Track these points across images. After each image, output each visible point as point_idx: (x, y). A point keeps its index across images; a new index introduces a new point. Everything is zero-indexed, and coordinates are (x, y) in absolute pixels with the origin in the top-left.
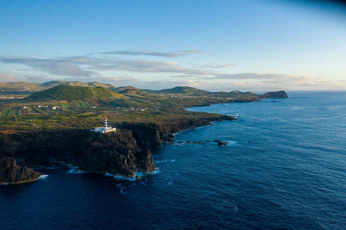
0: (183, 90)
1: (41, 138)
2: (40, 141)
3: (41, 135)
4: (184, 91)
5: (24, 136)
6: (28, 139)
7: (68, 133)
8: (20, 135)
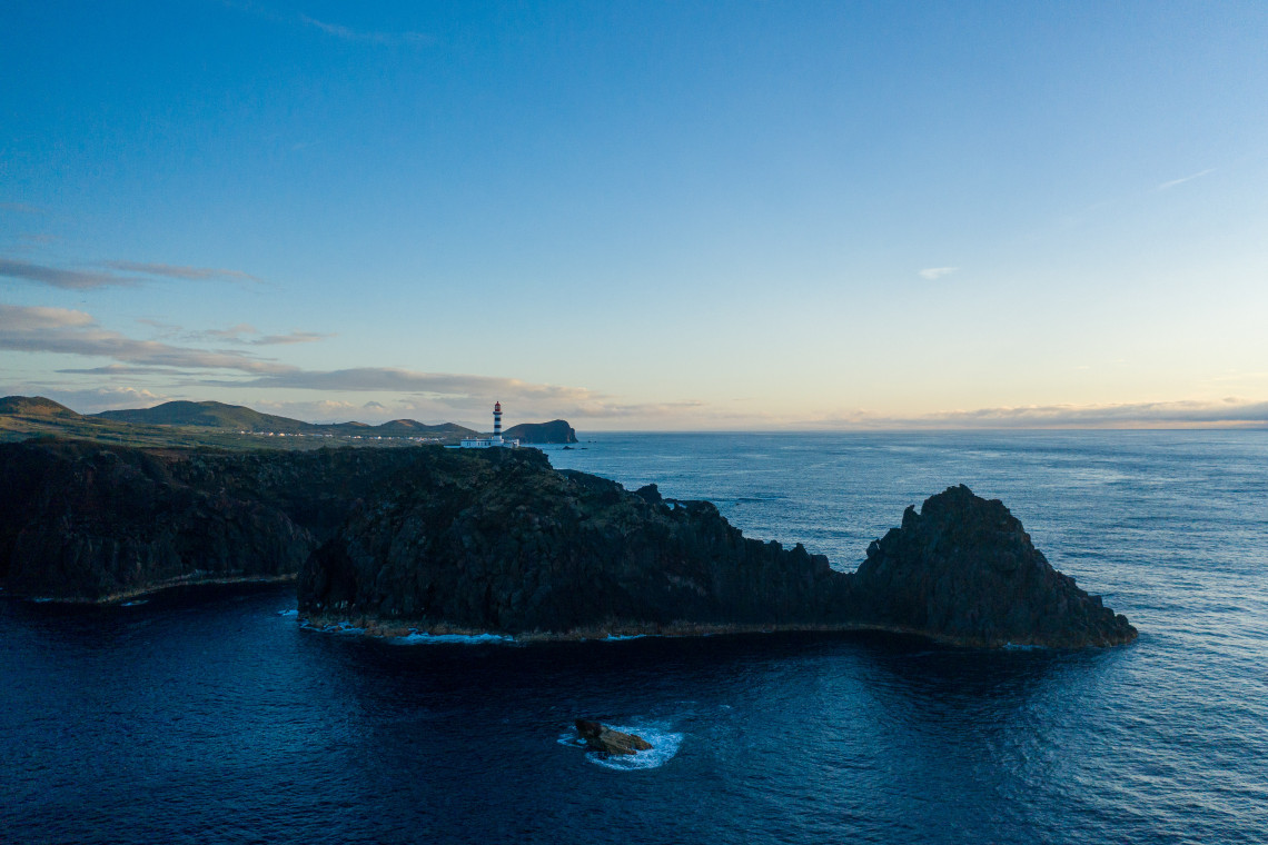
0: (207, 413)
1: (271, 475)
2: (269, 484)
3: (268, 467)
4: (213, 418)
5: (216, 470)
6: (227, 480)
7: (358, 460)
8: (201, 465)
